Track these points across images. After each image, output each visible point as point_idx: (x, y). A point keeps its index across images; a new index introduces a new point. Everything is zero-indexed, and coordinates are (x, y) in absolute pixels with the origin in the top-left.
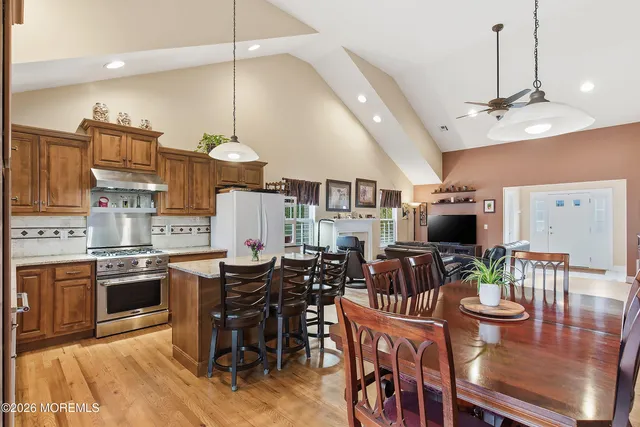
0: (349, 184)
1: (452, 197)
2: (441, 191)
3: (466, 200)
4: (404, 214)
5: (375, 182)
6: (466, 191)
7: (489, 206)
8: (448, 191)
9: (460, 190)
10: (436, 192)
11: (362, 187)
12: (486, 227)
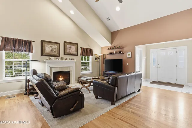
0: (59, 44)
1: (114, 51)
2: (110, 49)
3: (120, 52)
4: (96, 59)
5: (77, 44)
6: (120, 48)
7: (129, 55)
8: (113, 48)
9: (118, 48)
10: (109, 49)
11: (68, 46)
12: (128, 64)
